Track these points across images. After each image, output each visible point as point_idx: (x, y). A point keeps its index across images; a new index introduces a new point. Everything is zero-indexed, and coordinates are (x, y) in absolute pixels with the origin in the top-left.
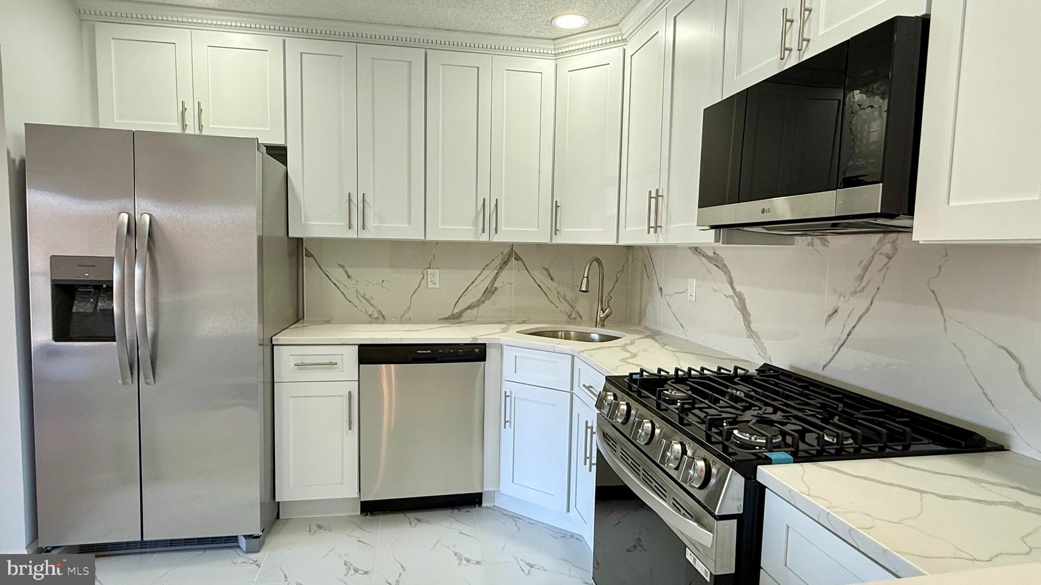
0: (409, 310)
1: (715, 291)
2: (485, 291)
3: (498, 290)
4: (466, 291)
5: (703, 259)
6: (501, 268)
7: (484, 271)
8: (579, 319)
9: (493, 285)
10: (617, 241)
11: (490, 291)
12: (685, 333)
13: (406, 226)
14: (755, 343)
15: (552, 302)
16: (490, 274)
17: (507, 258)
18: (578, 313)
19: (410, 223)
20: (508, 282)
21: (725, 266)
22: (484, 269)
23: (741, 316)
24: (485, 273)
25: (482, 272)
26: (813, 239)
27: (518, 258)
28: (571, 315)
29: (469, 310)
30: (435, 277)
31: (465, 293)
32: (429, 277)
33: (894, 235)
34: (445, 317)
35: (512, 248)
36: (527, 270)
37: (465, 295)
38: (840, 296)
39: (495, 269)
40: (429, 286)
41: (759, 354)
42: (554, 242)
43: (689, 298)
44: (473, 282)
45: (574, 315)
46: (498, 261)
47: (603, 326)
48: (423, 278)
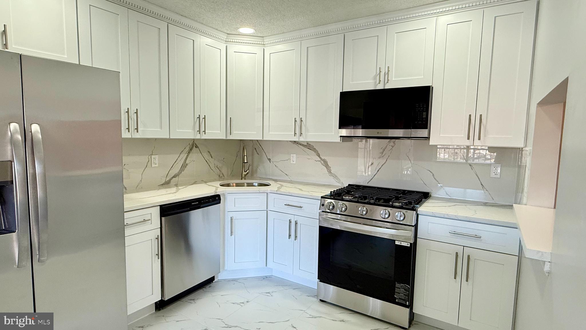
0: (141, 182)
1: (309, 159)
2: (182, 166)
3: (188, 165)
4: (172, 167)
5: (300, 146)
6: (189, 152)
7: (181, 155)
8: (223, 177)
9: (185, 162)
10: (263, 138)
11: (184, 166)
12: (289, 178)
13: (160, 130)
14: (334, 178)
15: (212, 170)
16: (184, 156)
17: (192, 147)
18: (223, 174)
19: (161, 128)
20: (192, 160)
21: (315, 149)
22: (181, 153)
23: (326, 168)
24: (182, 155)
25: (180, 155)
26: (361, 140)
27: (197, 147)
28: (220, 175)
29: (174, 178)
30: (156, 159)
31: (172, 168)
32: (152, 160)
33: (394, 140)
34: (162, 184)
35: (194, 141)
36: (201, 153)
37: (172, 170)
38: (374, 158)
39: (186, 153)
40: (153, 166)
41: (336, 182)
42: (228, 138)
43: (292, 162)
44: (176, 162)
45: (221, 175)
46: (188, 149)
47: (245, 179)
48: (149, 161)
